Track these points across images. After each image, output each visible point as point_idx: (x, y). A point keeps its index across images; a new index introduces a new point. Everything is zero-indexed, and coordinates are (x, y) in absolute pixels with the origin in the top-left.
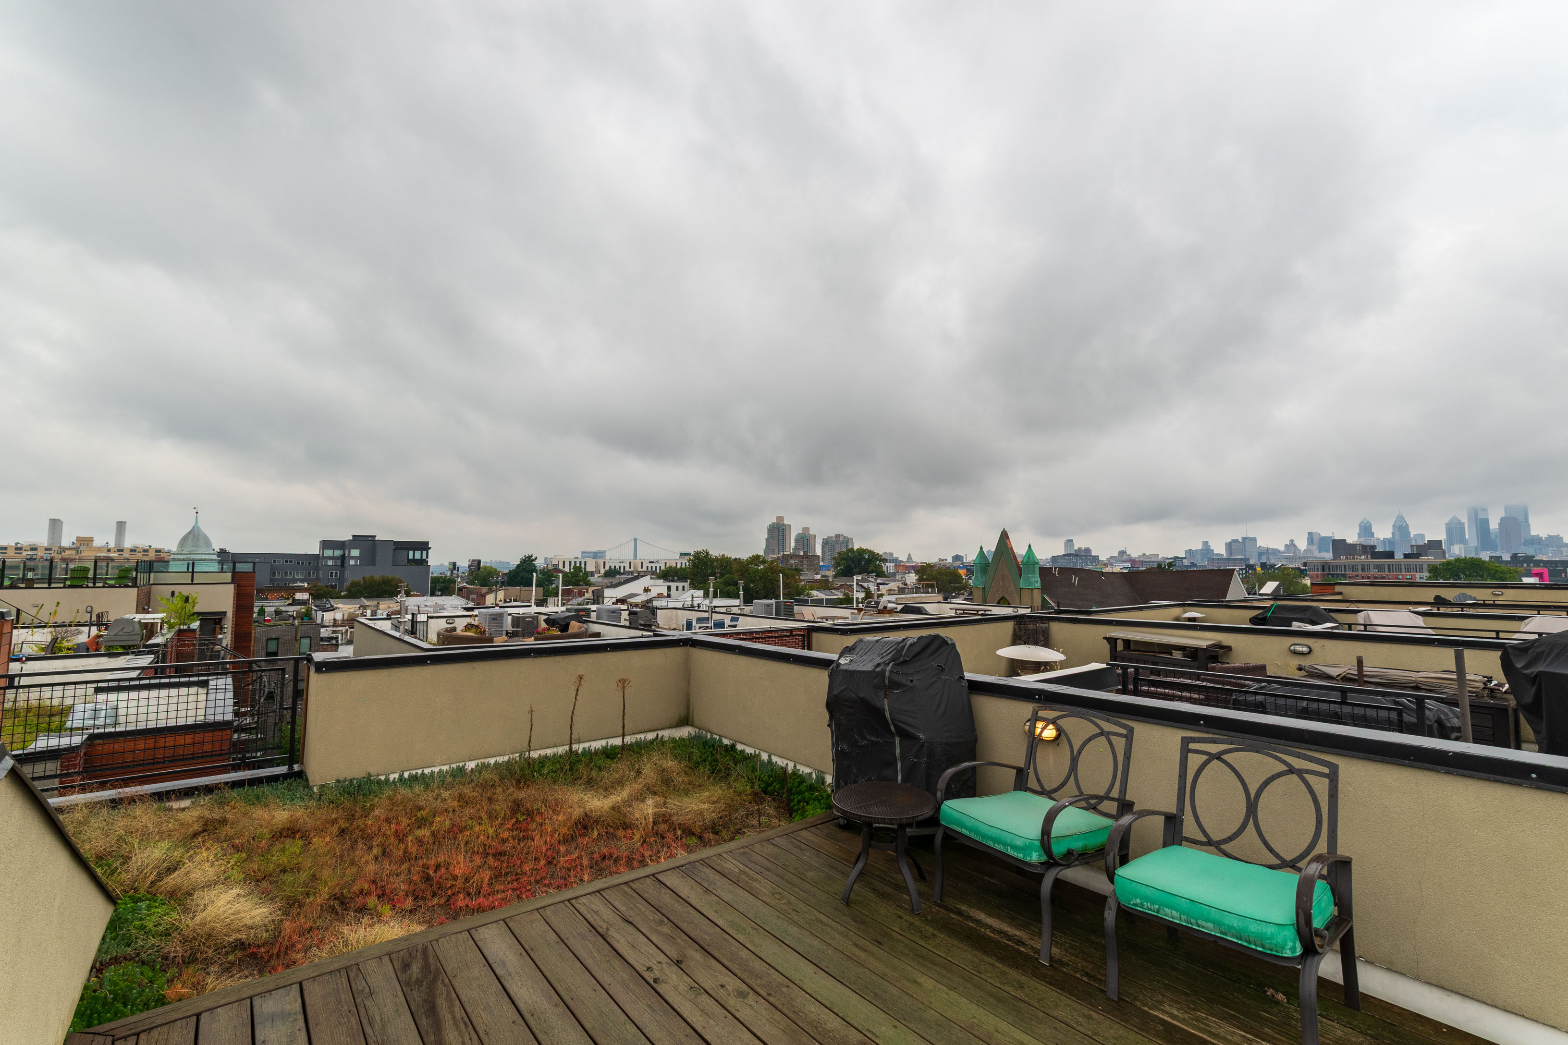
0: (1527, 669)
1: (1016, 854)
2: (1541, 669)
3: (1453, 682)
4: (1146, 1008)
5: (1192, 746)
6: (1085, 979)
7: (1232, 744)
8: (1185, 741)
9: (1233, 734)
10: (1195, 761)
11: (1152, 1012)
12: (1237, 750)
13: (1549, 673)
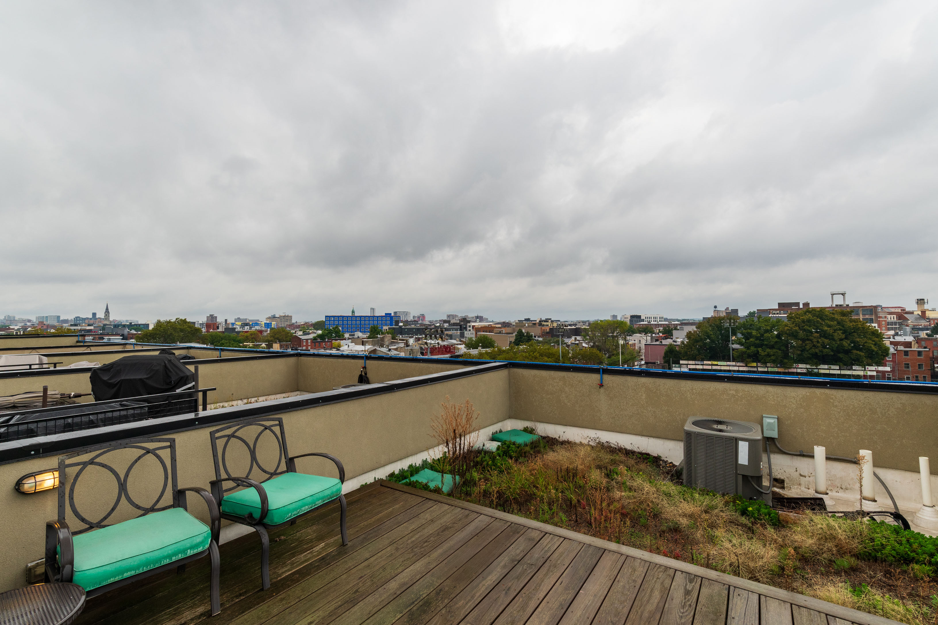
0: (111, 380)
1: (196, 550)
2: (123, 378)
3: (40, 398)
4: (279, 578)
5: (217, 435)
6: (242, 598)
7: (239, 425)
8: (212, 434)
9: (237, 419)
10: (220, 444)
11: (282, 577)
12: (241, 428)
13: (127, 380)
